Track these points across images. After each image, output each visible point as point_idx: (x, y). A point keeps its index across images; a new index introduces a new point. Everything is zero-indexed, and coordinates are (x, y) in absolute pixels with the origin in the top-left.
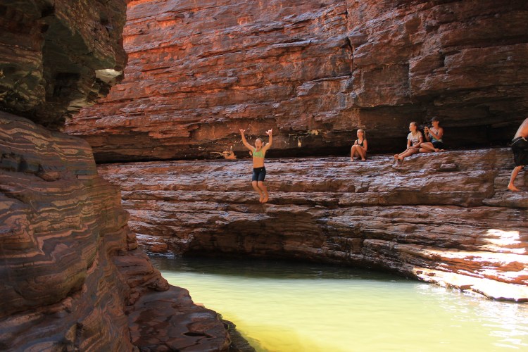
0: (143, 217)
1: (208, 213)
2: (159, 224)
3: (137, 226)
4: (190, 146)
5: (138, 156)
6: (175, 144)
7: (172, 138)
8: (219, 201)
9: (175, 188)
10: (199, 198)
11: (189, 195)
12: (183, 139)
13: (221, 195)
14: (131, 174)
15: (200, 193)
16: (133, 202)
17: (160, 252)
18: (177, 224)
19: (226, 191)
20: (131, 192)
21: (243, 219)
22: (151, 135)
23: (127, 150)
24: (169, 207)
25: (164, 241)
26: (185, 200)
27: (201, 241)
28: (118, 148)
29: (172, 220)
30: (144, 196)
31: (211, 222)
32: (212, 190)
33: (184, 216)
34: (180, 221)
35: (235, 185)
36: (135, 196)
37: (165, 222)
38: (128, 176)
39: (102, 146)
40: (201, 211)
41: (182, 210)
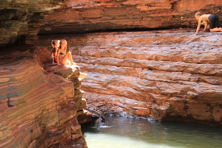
0: (131, 83)
1: (182, 84)
2: (143, 91)
3: (126, 91)
4: (174, 16)
5: (130, 26)
6: (159, 15)
7: (156, 10)
8: (193, 73)
9: (157, 59)
10: (176, 69)
11: (167, 66)
12: (166, 10)
13: (194, 66)
14: (122, 44)
15: (176, 64)
16: (124, 69)
17: (144, 116)
18: (157, 92)
19: (198, 63)
20: (123, 60)
21: (211, 91)
22: (138, 7)
23: (121, 21)
24: (151, 75)
25: (147, 107)
26: (164, 70)
27: (176, 109)
28: (113, 19)
29: (153, 88)
30: (132, 64)
31: (183, 92)
32: (186, 62)
33: (163, 85)
34: (159, 89)
35: (206, 58)
36: (126, 64)
37: (147, 89)
38: (121, 45)
39: (100, 17)
40: (176, 81)
41: (161, 79)
